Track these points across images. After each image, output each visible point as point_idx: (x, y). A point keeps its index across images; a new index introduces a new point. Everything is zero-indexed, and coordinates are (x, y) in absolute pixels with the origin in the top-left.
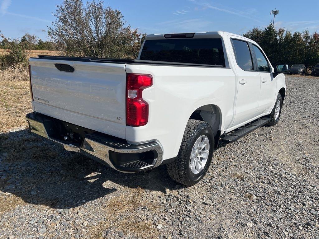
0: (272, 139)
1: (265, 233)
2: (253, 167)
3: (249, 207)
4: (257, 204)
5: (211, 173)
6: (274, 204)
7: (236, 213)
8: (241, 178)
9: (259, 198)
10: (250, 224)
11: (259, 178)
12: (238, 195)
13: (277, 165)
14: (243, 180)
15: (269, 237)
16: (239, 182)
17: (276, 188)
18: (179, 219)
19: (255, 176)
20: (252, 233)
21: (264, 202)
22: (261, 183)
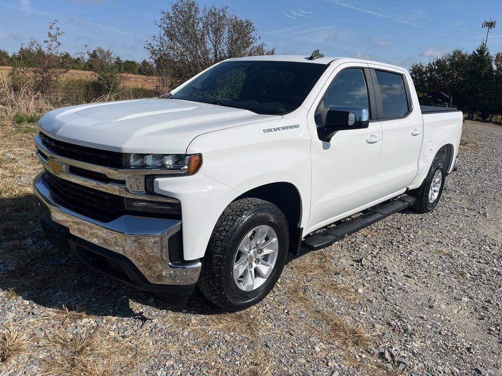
0: (488, 215)
1: (483, 307)
2: (463, 245)
3: (464, 284)
4: (471, 283)
5: (409, 247)
6: (493, 284)
7: (448, 288)
8: (449, 255)
9: (473, 277)
10: (466, 299)
11: (473, 257)
12: (447, 271)
13: (495, 245)
14: (452, 258)
15: (488, 311)
16: (447, 260)
17: (495, 269)
18: (380, 287)
19: (467, 255)
20: (467, 306)
21: (480, 281)
22: (475, 262)
